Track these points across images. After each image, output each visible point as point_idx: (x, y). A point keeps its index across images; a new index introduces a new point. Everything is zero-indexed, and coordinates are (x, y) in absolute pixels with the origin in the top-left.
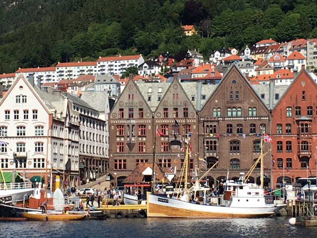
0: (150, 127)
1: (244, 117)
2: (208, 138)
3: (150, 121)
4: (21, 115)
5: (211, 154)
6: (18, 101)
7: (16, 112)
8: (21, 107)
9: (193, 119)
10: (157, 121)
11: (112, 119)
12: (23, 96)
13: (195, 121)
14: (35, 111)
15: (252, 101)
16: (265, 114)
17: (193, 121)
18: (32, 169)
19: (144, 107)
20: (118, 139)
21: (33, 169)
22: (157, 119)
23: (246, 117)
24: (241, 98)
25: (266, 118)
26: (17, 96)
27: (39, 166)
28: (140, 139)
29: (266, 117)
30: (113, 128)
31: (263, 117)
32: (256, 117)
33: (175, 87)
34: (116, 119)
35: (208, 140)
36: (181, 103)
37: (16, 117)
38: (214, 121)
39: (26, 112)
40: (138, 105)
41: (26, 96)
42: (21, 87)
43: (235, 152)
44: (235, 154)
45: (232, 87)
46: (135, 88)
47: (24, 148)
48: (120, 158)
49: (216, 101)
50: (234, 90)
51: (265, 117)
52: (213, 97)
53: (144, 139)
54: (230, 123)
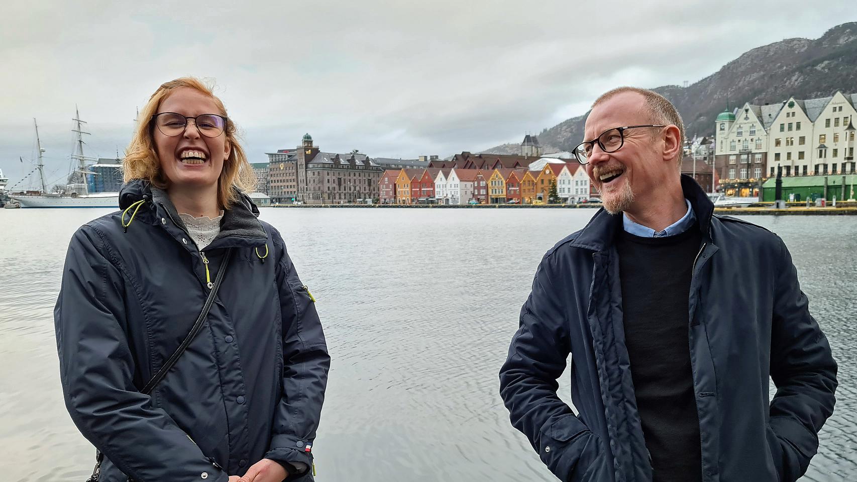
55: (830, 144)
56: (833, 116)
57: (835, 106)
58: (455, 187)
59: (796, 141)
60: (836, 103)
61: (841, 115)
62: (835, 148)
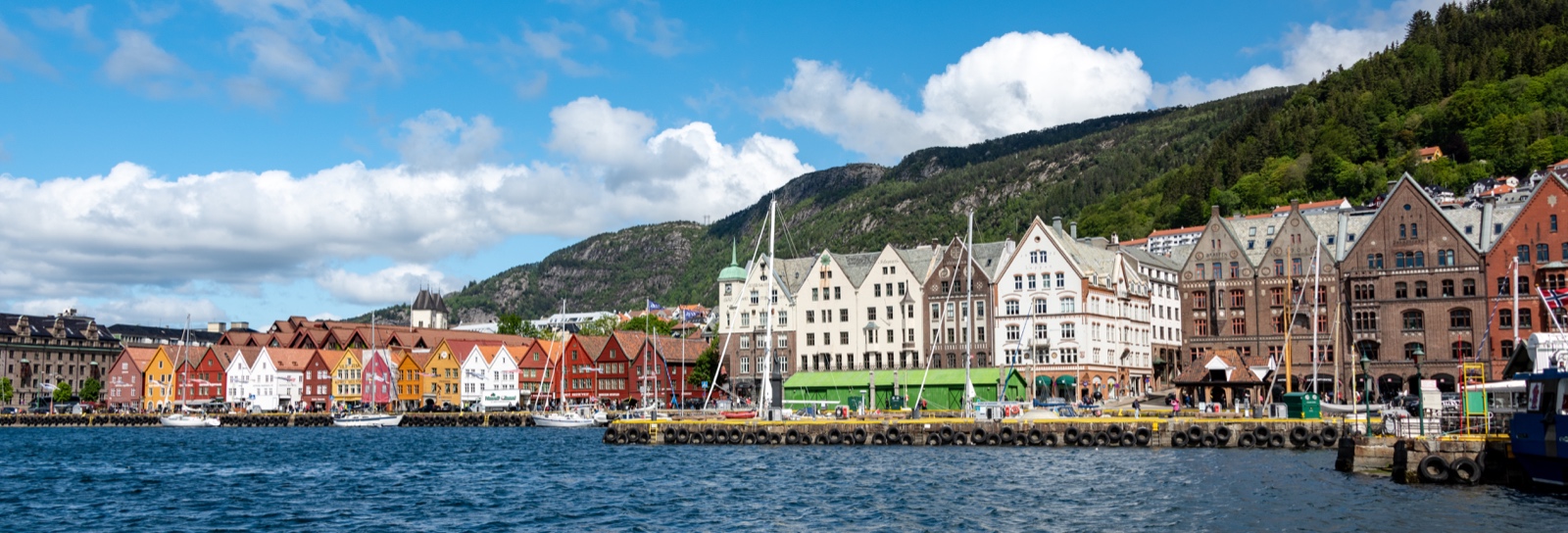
0: (1251, 293)
1: (1429, 269)
2: (1359, 308)
3: (1250, 283)
4: (1039, 280)
5: (1366, 336)
6: (1034, 260)
7: (1032, 276)
8: (1038, 269)
9: (1330, 275)
10: (1263, 283)
11: (1185, 282)
12: (1041, 253)
13: (1334, 279)
14: (1060, 275)
15: (1445, 238)
16: (1472, 261)
17: (1329, 279)
18: (1058, 366)
19: (1240, 259)
20: (1196, 315)
21: (1060, 366)
22: (1263, 279)
23: (1434, 269)
24: (1422, 233)
25: (1474, 268)
26: (1032, 253)
27: (1069, 360)
28: (1234, 313)
29: (1476, 266)
30: (1186, 295)
31: (1468, 267)
32: (1454, 267)
33: (1295, 222)
34: (1192, 282)
35: (1359, 311)
36: (1306, 249)
37: (1032, 285)
38: (1369, 278)
39: (1046, 275)
40: (1228, 256)
41: (1045, 253)
42: (1038, 238)
43: (1413, 331)
44: (1413, 334)
45: (1402, 217)
46: (1222, 228)
47: (1045, 333)
48: (1201, 345)
49: (1373, 243)
50: (1408, 222)
51: (1472, 266)
52: (1366, 235)
53: (1242, 313)
54: (1402, 279)
55: (882, 323)
56: (884, 280)
57: (885, 265)
58: (267, 380)
59: (836, 315)
60: (885, 262)
61: (895, 280)
62: (890, 328)
